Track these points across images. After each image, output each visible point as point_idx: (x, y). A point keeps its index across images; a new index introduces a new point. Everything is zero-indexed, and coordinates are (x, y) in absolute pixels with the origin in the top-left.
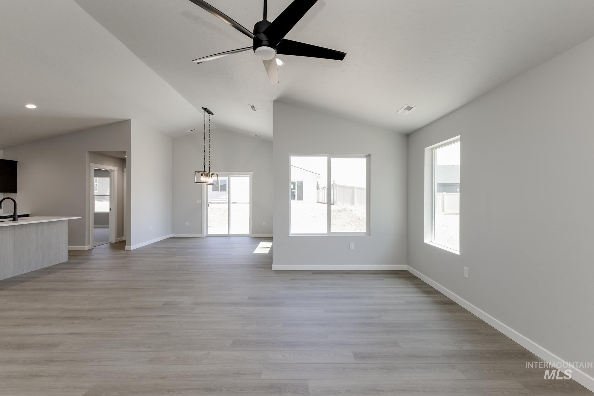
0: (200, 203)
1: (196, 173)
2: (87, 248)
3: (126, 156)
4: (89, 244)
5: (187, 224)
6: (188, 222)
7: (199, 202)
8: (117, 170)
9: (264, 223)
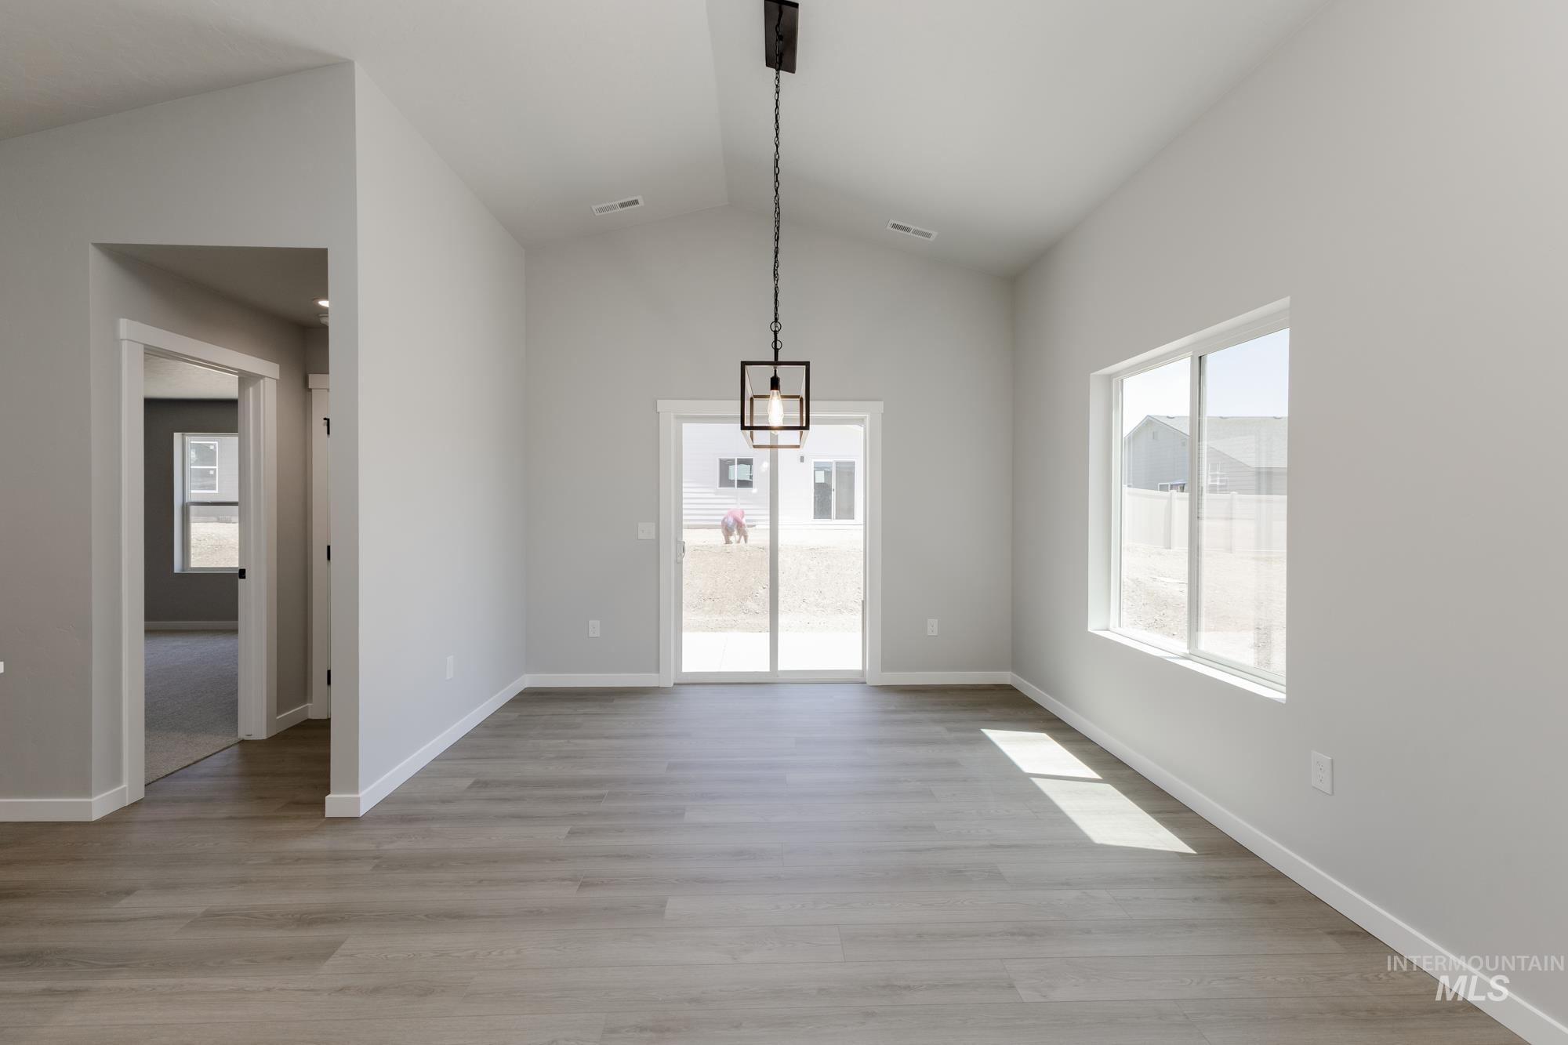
0: (653, 536)
1: (748, 368)
2: (99, 805)
3: (324, 303)
4: (116, 779)
5: (595, 628)
6: (597, 623)
7: (645, 531)
8: (278, 378)
9: (933, 627)
